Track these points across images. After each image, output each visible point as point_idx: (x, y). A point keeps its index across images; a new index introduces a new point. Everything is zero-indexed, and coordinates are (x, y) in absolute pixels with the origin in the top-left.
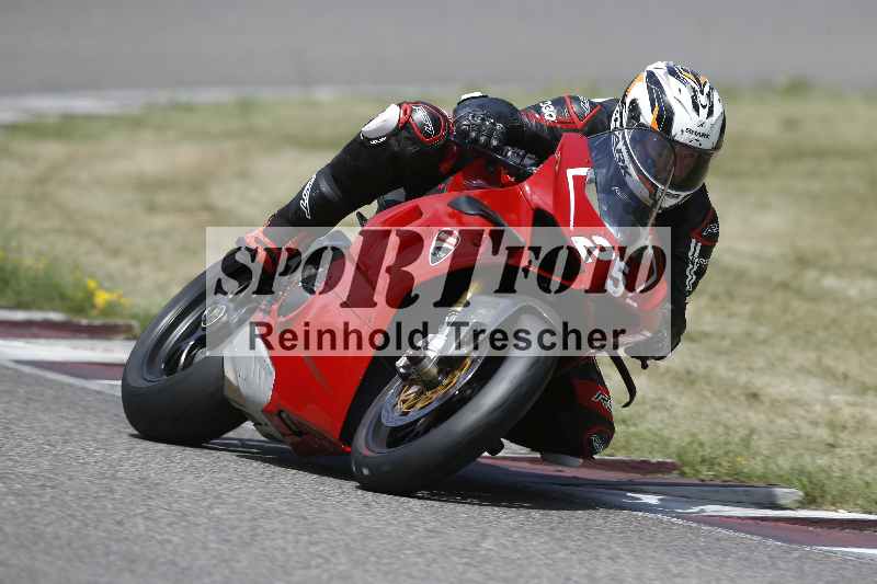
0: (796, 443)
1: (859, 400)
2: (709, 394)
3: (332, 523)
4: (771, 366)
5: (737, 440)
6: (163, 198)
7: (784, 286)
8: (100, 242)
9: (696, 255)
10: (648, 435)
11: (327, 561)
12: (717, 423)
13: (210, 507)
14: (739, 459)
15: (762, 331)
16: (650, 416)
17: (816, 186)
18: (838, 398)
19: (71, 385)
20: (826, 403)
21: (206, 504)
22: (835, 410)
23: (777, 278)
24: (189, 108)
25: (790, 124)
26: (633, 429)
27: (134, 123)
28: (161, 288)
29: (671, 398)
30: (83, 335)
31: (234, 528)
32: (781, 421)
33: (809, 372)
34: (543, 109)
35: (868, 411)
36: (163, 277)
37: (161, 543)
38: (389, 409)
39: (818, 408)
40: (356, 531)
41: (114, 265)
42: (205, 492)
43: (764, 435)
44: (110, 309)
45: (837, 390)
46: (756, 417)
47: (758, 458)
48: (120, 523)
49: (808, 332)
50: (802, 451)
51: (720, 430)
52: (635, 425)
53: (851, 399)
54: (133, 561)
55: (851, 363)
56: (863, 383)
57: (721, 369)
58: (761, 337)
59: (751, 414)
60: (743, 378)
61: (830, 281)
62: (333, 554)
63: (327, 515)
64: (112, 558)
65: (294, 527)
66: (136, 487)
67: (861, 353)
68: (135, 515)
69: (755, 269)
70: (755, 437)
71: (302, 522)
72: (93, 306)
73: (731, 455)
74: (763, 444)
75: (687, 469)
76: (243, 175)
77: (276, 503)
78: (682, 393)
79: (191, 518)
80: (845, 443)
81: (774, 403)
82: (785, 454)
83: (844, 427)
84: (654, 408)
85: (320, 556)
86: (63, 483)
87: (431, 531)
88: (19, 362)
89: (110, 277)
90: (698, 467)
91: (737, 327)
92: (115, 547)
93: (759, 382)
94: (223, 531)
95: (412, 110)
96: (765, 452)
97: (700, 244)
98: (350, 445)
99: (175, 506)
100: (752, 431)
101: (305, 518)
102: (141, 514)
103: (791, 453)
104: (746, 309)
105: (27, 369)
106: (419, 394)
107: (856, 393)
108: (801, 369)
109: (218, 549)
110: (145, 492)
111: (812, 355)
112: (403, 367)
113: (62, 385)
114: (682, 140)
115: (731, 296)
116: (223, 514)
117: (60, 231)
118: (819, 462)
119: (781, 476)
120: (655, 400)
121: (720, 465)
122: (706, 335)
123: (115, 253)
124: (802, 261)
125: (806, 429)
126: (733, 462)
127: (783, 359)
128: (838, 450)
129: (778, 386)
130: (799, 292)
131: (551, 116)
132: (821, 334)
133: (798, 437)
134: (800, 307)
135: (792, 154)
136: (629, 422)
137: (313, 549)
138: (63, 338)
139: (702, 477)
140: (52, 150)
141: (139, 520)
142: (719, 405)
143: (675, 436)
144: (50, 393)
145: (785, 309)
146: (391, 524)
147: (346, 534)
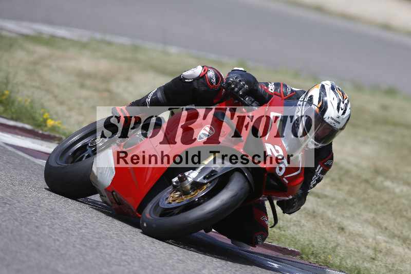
0: (357, 255)
1: (390, 241)
2: (321, 224)
3: (135, 247)
4: (353, 217)
5: (330, 247)
6: (88, 82)
7: (367, 181)
8: (56, 97)
9: (319, 172)
10: (289, 237)
11: (129, 264)
12: (323, 238)
13: (81, 228)
14: (329, 256)
15: (352, 200)
16: (292, 228)
17: (390, 139)
18: (380, 238)
19: (28, 160)
20: (374, 239)
21: (79, 226)
22: (377, 243)
23: (364, 177)
24: (109, 43)
25: (384, 108)
26: (283, 232)
27: (82, 46)
28: (79, 123)
29: (303, 221)
30: (39, 138)
31: (89, 240)
32: (352, 243)
33: (370, 223)
34: (269, 86)
35: (393, 247)
36: (81, 118)
37: (55, 240)
38: (165, 199)
39: (370, 240)
40: (145, 253)
41: (59, 109)
42: (80, 221)
43: (343, 248)
44: (53, 128)
45: (380, 234)
46: (341, 239)
47: (339, 258)
48: (37, 227)
49: (373, 205)
50: (359, 259)
51: (323, 241)
52: (284, 231)
53: (386, 239)
54: (39, 246)
55: (390, 223)
56: (393, 233)
57: (329, 213)
58: (351, 202)
59: (339, 237)
60: (339, 220)
61: (388, 183)
62: (133, 261)
63: (134, 243)
64: (30, 242)
65: (118, 245)
66: (48, 212)
67: (396, 219)
68: (45, 225)
69: (354, 170)
70: (339, 248)
71: (121, 243)
72: (46, 126)
73: (326, 254)
74: (341, 252)
75: (304, 256)
76: (128, 79)
77: (111, 233)
78: (308, 220)
79: (71, 232)
80: (379, 259)
81: (350, 233)
82: (351, 259)
83: (381, 252)
84: (294, 225)
85: (127, 262)
86: (15, 204)
87: (180, 260)
88: (7, 144)
89: (56, 114)
90: (309, 256)
91: (341, 195)
92: (33, 238)
93: (346, 223)
94: (84, 240)
95: (208, 70)
96: (342, 256)
97: (322, 168)
98: (141, 214)
99: (64, 225)
100: (338, 245)
101: (123, 242)
102: (48, 225)
103: (353, 258)
104: (347, 188)
105: (10, 148)
106: (180, 196)
107: (389, 237)
108: (366, 221)
109: (80, 248)
110: (52, 215)
111: (372, 215)
112: (175, 182)
113: (24, 158)
114: (327, 121)
115: (341, 181)
116: (85, 232)
117: (38, 88)
118: (366, 265)
119: (347, 268)
120: (295, 221)
121: (319, 257)
122: (326, 196)
123: (62, 103)
124: (377, 172)
125: (363, 249)
126: (326, 257)
127: (358, 214)
128: (376, 262)
129: (354, 226)
130: (373, 185)
131: (272, 90)
132: (379, 207)
133: (358, 251)
134: (372, 192)
135: (383, 121)
136: (282, 229)
137: (124, 258)
138: (29, 137)
139: (310, 261)
140: (42, 50)
141: (47, 228)
142: (326, 230)
143: (302, 240)
144: (17, 161)
145: (365, 192)
146: (162, 253)
147: (140, 253)
